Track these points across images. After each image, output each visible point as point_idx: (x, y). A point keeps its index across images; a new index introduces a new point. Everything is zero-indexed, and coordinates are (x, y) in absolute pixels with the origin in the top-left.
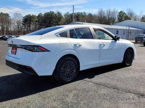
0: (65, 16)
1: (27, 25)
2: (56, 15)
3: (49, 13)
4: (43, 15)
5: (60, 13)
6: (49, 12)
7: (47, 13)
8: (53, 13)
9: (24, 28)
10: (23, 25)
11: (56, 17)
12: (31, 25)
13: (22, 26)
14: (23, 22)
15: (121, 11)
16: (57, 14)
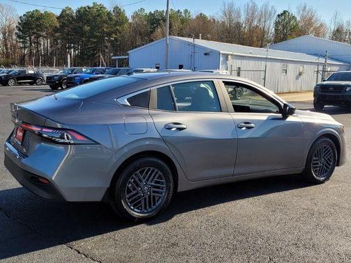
0: (133, 17)
1: (30, 39)
2: (109, 14)
3: (89, 8)
4: (74, 14)
5: (120, 9)
6: (91, 5)
7: (85, 8)
8: (102, 7)
9: (21, 48)
10: (20, 38)
11: (110, 19)
12: (41, 39)
13: (17, 41)
14: (19, 30)
15: (285, 12)
16: (114, 11)
